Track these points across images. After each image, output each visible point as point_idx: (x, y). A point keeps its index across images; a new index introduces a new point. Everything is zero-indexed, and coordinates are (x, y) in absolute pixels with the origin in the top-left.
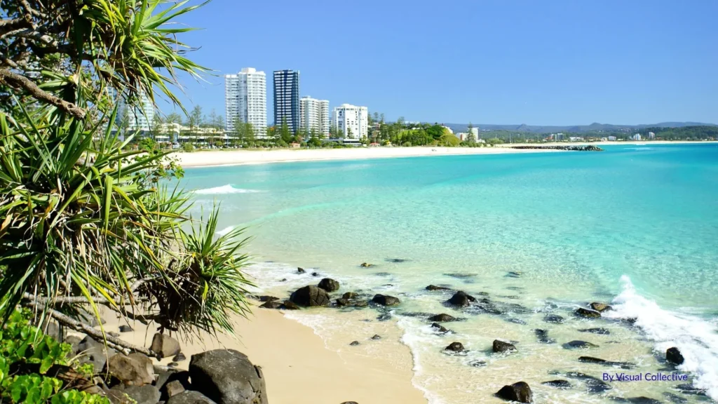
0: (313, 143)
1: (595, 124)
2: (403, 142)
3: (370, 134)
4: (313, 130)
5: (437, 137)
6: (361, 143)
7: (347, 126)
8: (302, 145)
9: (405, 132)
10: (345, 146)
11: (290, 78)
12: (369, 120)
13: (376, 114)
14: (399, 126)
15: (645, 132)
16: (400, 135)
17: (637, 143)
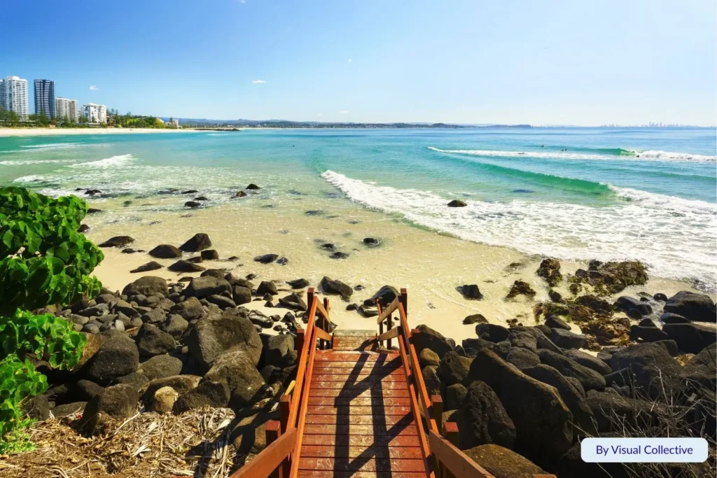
0: (65, 124)
1: (240, 120)
2: (131, 125)
3: (108, 121)
4: (66, 117)
5: (151, 124)
6: (102, 125)
7: (91, 115)
8: (56, 126)
9: (132, 121)
10: (89, 127)
11: (47, 85)
12: (107, 113)
13: (113, 110)
14: (128, 117)
15: (263, 124)
16: (128, 122)
17: (258, 129)
